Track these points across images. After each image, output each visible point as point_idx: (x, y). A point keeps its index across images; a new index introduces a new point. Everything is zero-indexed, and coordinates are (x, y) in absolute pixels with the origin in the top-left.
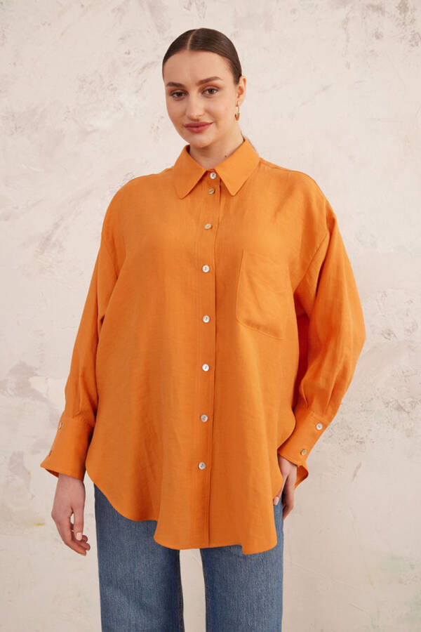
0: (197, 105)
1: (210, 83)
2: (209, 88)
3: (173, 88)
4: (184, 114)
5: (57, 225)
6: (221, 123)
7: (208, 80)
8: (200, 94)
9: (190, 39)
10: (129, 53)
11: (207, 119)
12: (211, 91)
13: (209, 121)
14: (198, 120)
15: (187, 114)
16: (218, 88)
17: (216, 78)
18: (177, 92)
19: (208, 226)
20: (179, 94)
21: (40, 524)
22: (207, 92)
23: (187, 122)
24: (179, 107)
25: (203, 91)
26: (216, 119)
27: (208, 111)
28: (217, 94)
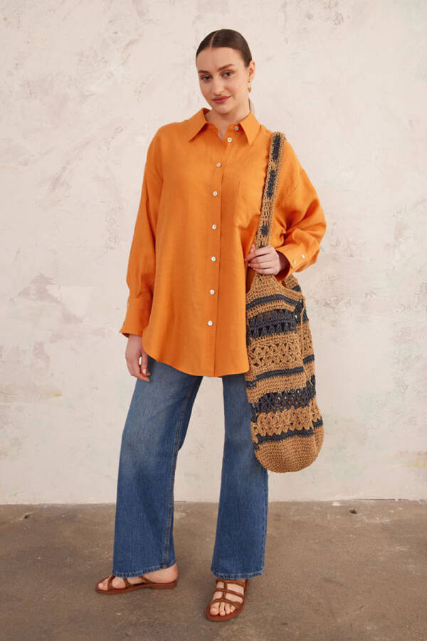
0: (219, 85)
1: (226, 69)
2: (226, 72)
3: (203, 74)
4: (211, 92)
5: (64, 169)
6: (237, 96)
7: (224, 67)
8: (220, 77)
9: (212, 39)
10: (117, 33)
11: (227, 94)
12: (228, 74)
13: (228, 95)
14: (220, 95)
15: (213, 91)
16: (233, 72)
17: (231, 65)
18: (206, 76)
19: (219, 165)
20: (207, 78)
21: (58, 395)
22: (226, 75)
23: (214, 97)
24: (208, 86)
25: (222, 75)
26: (233, 93)
27: (227, 88)
28: (232, 76)
